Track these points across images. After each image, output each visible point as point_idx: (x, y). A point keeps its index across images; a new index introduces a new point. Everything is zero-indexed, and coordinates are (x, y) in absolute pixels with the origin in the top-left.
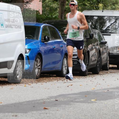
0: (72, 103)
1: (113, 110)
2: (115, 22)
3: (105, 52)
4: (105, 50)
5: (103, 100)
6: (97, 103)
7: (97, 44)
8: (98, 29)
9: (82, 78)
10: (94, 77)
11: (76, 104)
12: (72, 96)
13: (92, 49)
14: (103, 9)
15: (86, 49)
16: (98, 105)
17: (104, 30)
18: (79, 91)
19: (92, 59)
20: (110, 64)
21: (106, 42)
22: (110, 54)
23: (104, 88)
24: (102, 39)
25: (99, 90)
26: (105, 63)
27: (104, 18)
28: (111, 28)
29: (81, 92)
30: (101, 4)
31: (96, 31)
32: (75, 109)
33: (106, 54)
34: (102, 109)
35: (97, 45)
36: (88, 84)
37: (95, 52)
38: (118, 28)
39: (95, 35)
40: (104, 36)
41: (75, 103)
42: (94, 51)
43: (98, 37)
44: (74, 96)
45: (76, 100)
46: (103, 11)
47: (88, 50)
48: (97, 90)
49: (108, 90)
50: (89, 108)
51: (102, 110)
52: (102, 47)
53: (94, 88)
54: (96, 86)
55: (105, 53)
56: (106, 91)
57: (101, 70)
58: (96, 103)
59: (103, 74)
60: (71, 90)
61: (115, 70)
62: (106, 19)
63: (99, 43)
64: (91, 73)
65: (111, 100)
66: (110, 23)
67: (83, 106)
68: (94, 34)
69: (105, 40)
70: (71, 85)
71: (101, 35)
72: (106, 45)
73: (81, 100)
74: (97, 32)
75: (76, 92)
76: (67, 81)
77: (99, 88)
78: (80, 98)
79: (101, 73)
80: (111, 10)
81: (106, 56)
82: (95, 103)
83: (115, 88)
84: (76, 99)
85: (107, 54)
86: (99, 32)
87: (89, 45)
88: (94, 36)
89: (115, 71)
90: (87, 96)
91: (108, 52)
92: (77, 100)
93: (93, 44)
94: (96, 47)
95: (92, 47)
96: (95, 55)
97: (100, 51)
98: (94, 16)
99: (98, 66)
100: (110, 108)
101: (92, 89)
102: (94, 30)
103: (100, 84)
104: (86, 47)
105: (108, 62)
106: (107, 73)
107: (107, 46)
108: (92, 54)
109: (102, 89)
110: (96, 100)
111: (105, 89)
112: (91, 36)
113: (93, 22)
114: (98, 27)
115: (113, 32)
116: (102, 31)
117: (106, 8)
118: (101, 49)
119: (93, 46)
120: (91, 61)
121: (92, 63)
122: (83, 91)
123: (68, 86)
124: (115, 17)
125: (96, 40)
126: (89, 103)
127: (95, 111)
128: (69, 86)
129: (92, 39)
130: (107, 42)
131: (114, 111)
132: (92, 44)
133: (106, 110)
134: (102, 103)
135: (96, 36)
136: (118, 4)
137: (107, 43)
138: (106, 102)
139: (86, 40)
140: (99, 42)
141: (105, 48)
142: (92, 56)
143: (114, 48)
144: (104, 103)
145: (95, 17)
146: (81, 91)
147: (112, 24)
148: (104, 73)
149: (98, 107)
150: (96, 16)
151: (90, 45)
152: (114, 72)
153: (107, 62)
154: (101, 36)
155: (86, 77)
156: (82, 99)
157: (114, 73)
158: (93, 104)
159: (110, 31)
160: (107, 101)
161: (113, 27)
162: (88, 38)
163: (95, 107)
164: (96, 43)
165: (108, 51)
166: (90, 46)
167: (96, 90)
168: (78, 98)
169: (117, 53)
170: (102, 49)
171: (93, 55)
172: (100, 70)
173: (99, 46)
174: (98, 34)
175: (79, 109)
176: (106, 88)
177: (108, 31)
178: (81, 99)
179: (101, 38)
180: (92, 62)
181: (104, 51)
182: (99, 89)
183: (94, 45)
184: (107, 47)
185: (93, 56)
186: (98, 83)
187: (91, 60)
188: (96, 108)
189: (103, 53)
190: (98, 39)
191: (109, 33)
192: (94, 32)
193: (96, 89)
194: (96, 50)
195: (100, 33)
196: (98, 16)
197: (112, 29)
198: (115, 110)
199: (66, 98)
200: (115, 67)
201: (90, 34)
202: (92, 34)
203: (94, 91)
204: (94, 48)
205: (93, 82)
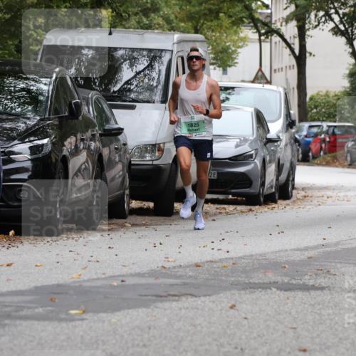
0: (7, 322)
1: (136, 342)
2: (148, 66)
3: (117, 159)
4: (117, 153)
5: (104, 312)
6: (86, 319)
7: (93, 135)
8: (94, 89)
9: (45, 242)
10: (81, 240)
11: (21, 325)
12: (8, 299)
13: (76, 151)
14: (113, 26)
16: (91, 327)
17: (114, 92)
18: (33, 285)
20: (133, 197)
21: (120, 131)
22: (133, 167)
23: (111, 274)
24: (107, 121)
25: (94, 279)
26: (117, 195)
27: (114, 53)
28: (136, 86)
29: (37, 288)
30: (106, 9)
31: (90, 96)
32: (16, 342)
33: (120, 166)
34: (103, 341)
35: (91, 140)
36: (60, 260)
37: (87, 161)
38: (157, 86)
39: (86, 108)
40: (114, 110)
41: (18, 322)
42: (83, 157)
43: (95, 114)
44: (16, 299)
45: (22, 310)
46: (110, 34)
47: (65, 152)
48: (88, 280)
49: (122, 281)
50: (63, 337)
51: (100, 342)
52: (109, 146)
53: (80, 275)
54: (85, 268)
55: (117, 163)
56: (115, 284)
58: (83, 320)
59: (109, 230)
60: (8, 280)
61: (147, 217)
62: (122, 56)
63: (98, 131)
65: (130, 311)
66: (134, 71)
67: (42, 331)
68: (84, 103)
69: (116, 123)
70: (8, 265)
71: (104, 106)
72: (119, 140)
73: (37, 310)
74: (92, 98)
75: (21, 287)
77: (96, 273)
78: (34, 305)
80: (138, 28)
81: (121, 173)
82: (80, 322)
83: (144, 273)
85: (123, 167)
86: (97, 99)
87: (69, 140)
89: (147, 219)
90: (57, 300)
91: (125, 161)
92: (24, 313)
93: (79, 136)
94: (89, 146)
95: (76, 146)
96: (86, 169)
97: (100, 156)
100: (126, 336)
101: (74, 276)
102: (83, 92)
103: (98, 262)
105: (127, 192)
106: (123, 226)
107: (122, 142)
108: (77, 168)
109: (103, 276)
110: (84, 312)
111: (114, 276)
112: (75, 111)
114: (95, 83)
115: (141, 97)
116: (109, 94)
117: (121, 24)
118: (105, 152)
119: (79, 141)
122: (45, 284)
124: (150, 50)
125: (88, 124)
126: (61, 320)
127: (80, 345)
128: (2, 268)
129: (77, 118)
130: (123, 129)
131: (138, 345)
132: (76, 137)
133: (114, 342)
134: (104, 322)
135: (89, 111)
136: (159, 12)
137: (125, 131)
138: (115, 318)
139: (57, 123)
140: (97, 128)
141: (116, 149)
142: (76, 174)
143: (146, 148)
144: (110, 321)
146: (39, 285)
147: (138, 73)
148: (113, 226)
149: (88, 335)
151: (69, 137)
152: (144, 225)
153: (124, 193)
154: (104, 111)
155: (54, 238)
156: (42, 307)
157: (144, 227)
158: (74, 323)
159: (133, 96)
160: (118, 313)
161: (143, 81)
162: (64, 115)
163: (81, 333)
164: (89, 134)
165: (127, 159)
166: (70, 143)
167: (84, 281)
168: (29, 305)
169: (155, 163)
170: (108, 152)
171: (79, 170)
173: (97, 143)
174: (97, 103)
175: (31, 341)
176: (116, 274)
177: (126, 96)
178: (36, 308)
179: (106, 116)
181: (113, 158)
182: (95, 277)
183: (82, 140)
184: (125, 145)
185: (79, 174)
186: (92, 259)
188: (82, 336)
189: (112, 164)
191: (130, 102)
192: (84, 99)
193: (86, 278)
194: (87, 155)
195: (102, 102)
197: (139, 90)
198: (141, 344)
200: (148, 209)
201: (70, 104)
202: (76, 104)
203: (78, 282)
204: (83, 148)
205: (78, 254)
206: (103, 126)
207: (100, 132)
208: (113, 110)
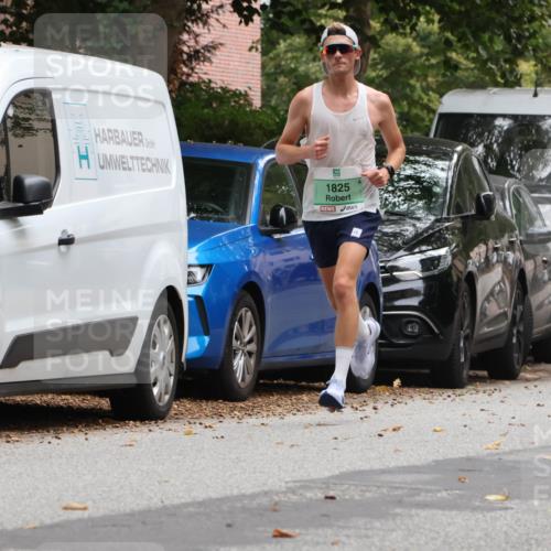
0: (398, 510)
3: (546, 277)
4: (545, 268)
6: (511, 508)
7: (512, 243)
8: (512, 176)
9: (445, 396)
10: (496, 394)
11: (417, 515)
12: (399, 478)
13: (487, 266)
14: (538, 84)
15: (460, 266)
16: (519, 519)
17: (541, 180)
18: (431, 458)
19: (488, 312)
21: (549, 236)
24: (531, 222)
25: (519, 451)
27: (541, 124)
29: (437, 462)
30: (527, 60)
31: (506, 185)
32: (412, 540)
33: (549, 287)
34: (537, 540)
35: (508, 249)
36: (468, 422)
37: (502, 280)
39: (501, 204)
41: (413, 512)
42: (496, 274)
43: (514, 212)
44: (409, 478)
45: (419, 495)
46: (536, 95)
47: (471, 268)
48: (511, 452)
50: (478, 534)
51: (533, 542)
52: (533, 258)
53: (498, 445)
54: (505, 435)
55: (545, 283)
57: (529, 361)
58: (506, 509)
59: (536, 380)
60: (396, 451)
63: (518, 237)
64: (485, 373)
67: (449, 524)
68: (498, 196)
69: (545, 225)
70: (394, 430)
71: (527, 201)
72: (548, 249)
73: (439, 495)
74: (509, 189)
75: (414, 461)
76: (375, 408)
77: (521, 443)
78: (435, 488)
79: (528, 376)
82: (502, 512)
84: (417, 491)
86: (517, 190)
87: (476, 249)
88: (499, 205)
90: (467, 481)
92: (421, 498)
93: (491, 243)
94: (506, 258)
95: (487, 258)
96: (501, 291)
97: (522, 273)
98: (494, 116)
99: (514, 341)
101: (490, 446)
102: (497, 180)
103: (523, 425)
104: (459, 257)
108: (488, 290)
109: (531, 446)
110: (507, 498)
112: (485, 208)
113: (491, 144)
114: (513, 167)
116: (534, 184)
118: (529, 266)
119: (490, 252)
120: (481, 320)
121: (486, 330)
122: (450, 456)
123: (380, 435)
125: (504, 227)
126: (474, 509)
127: (504, 545)
128: (386, 435)
129: (488, 218)
132: (487, 245)
134: (536, 513)
135: (504, 208)
139: (459, 225)
141: (545, 262)
142: (487, 299)
144: (546, 511)
145: (499, 122)
146: (440, 458)
148: (541, 374)
149: (515, 531)
150: (504, 116)
151: (476, 245)
154: (527, 208)
155: (458, 391)
156: (446, 490)
158: (493, 514)
162: (469, 213)
163: (505, 529)
164: (505, 240)
166: (478, 254)
167: (505, 453)
168: (429, 487)
170: (533, 266)
171: (491, 293)
172: (525, 362)
173: (518, 254)
174: (516, 196)
175: (433, 539)
178: (439, 491)
179: (530, 214)
180: (489, 324)
181: (540, 276)
182: (520, 447)
183: (496, 249)
185: (491, 298)
186: (513, 421)
187: (484, 314)
188: (506, 533)
189: (539, 284)
190: (514, 221)
192: (497, 190)
193: (507, 449)
194: (504, 272)
195: (523, 193)
196: (514, 117)
199: (375, 488)
201: (478, 197)
202: (487, 197)
203: (498, 454)
204: (497, 261)
205: (493, 414)
206: (525, 229)
207: (521, 238)
208: (540, 206)
